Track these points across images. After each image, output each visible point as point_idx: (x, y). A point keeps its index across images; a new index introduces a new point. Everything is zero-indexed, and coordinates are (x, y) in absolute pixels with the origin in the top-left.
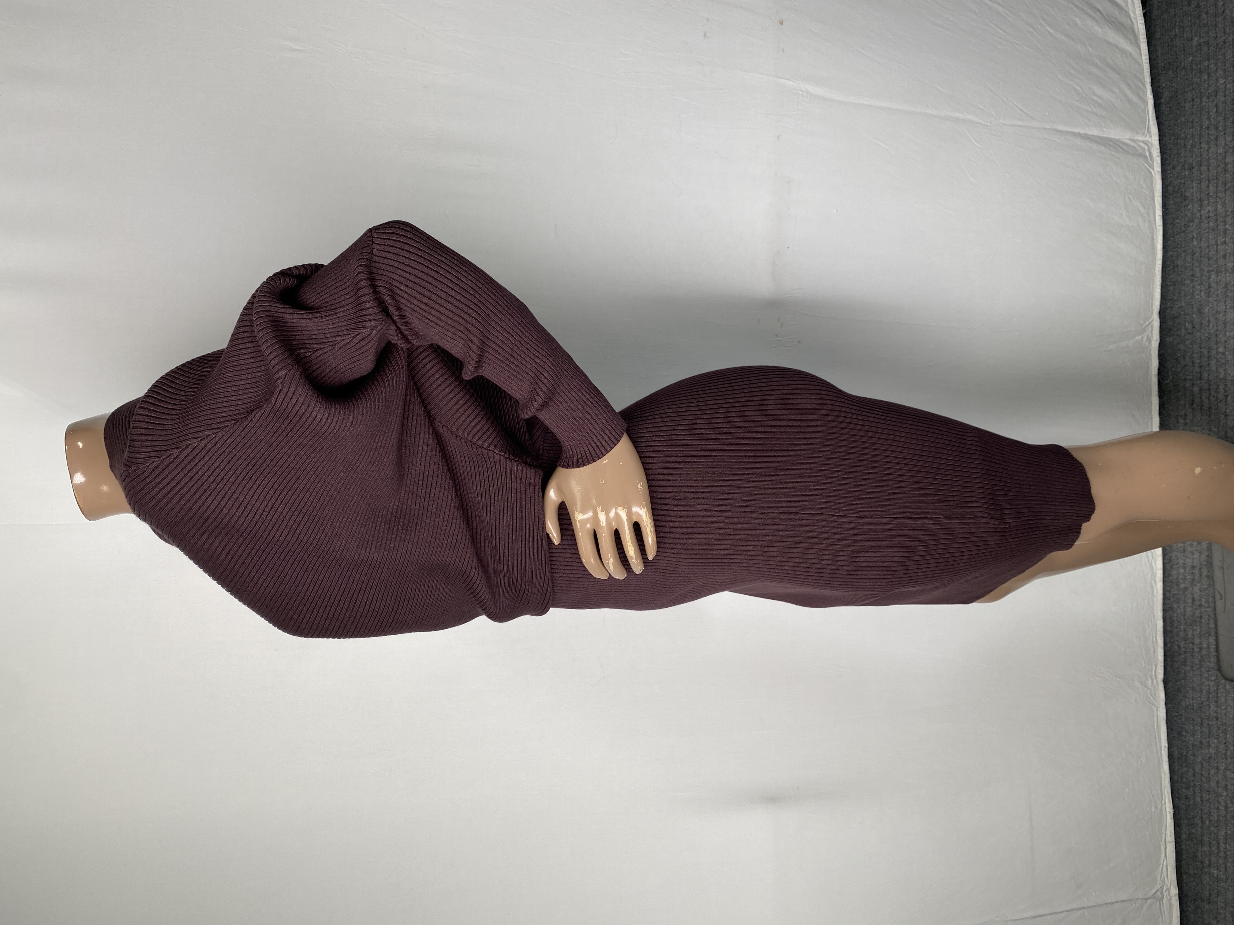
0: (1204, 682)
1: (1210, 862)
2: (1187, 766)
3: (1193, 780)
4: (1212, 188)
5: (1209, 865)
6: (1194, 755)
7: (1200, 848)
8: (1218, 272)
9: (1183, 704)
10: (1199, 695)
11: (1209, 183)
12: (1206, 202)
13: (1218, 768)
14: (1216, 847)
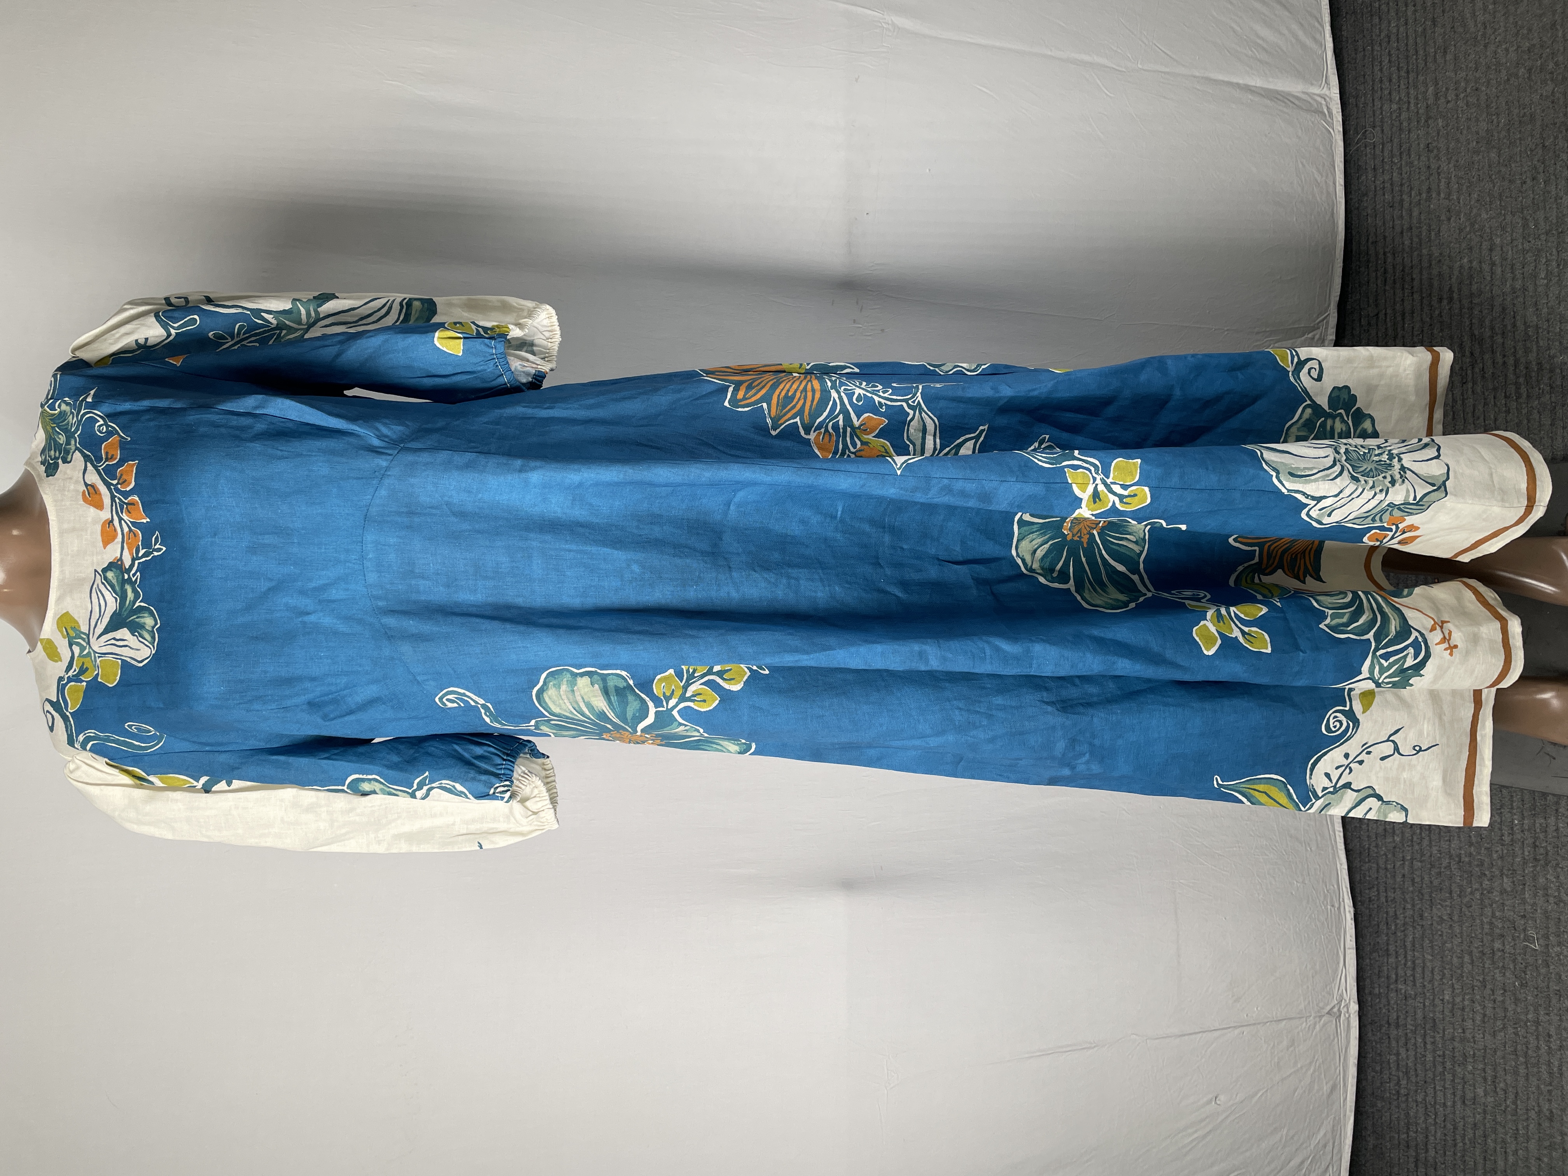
3: (1377, 878)
12: (1381, 170)
14: (1403, 956)
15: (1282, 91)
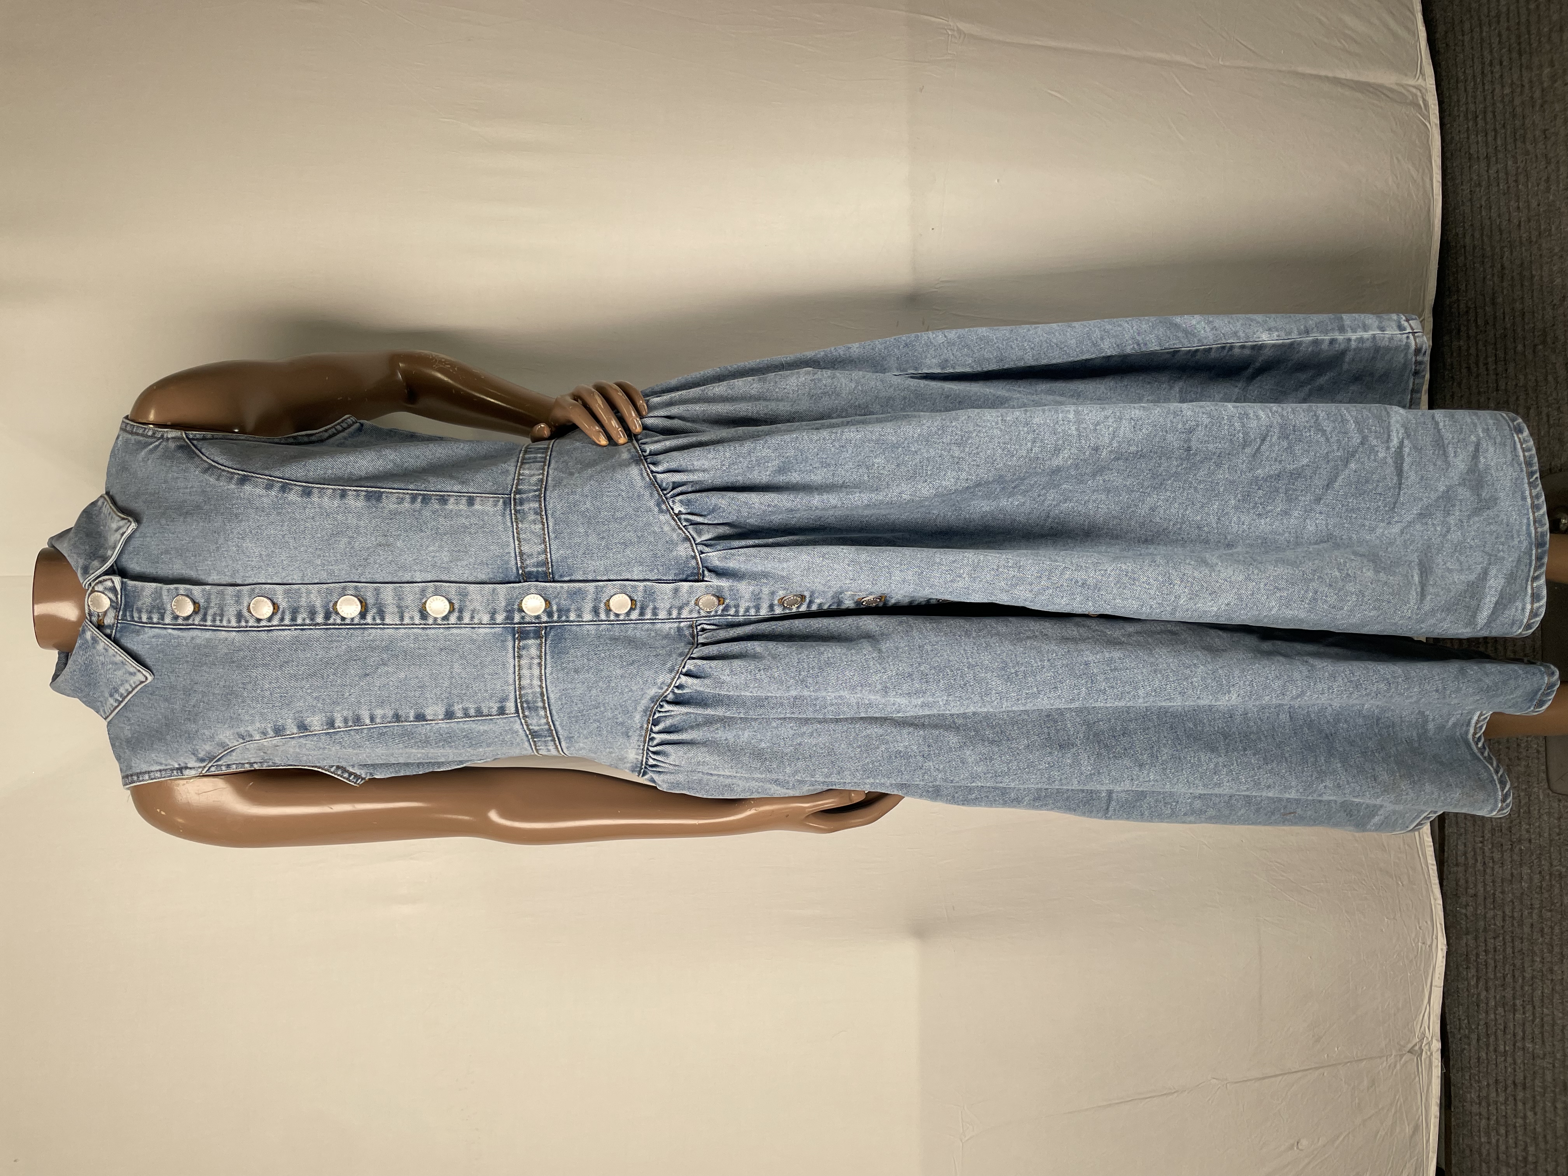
1: (1524, 1032)
8: (1512, 247)
11: (1496, 135)
12: (1494, 159)
14: (1530, 1012)
15: (1374, 84)
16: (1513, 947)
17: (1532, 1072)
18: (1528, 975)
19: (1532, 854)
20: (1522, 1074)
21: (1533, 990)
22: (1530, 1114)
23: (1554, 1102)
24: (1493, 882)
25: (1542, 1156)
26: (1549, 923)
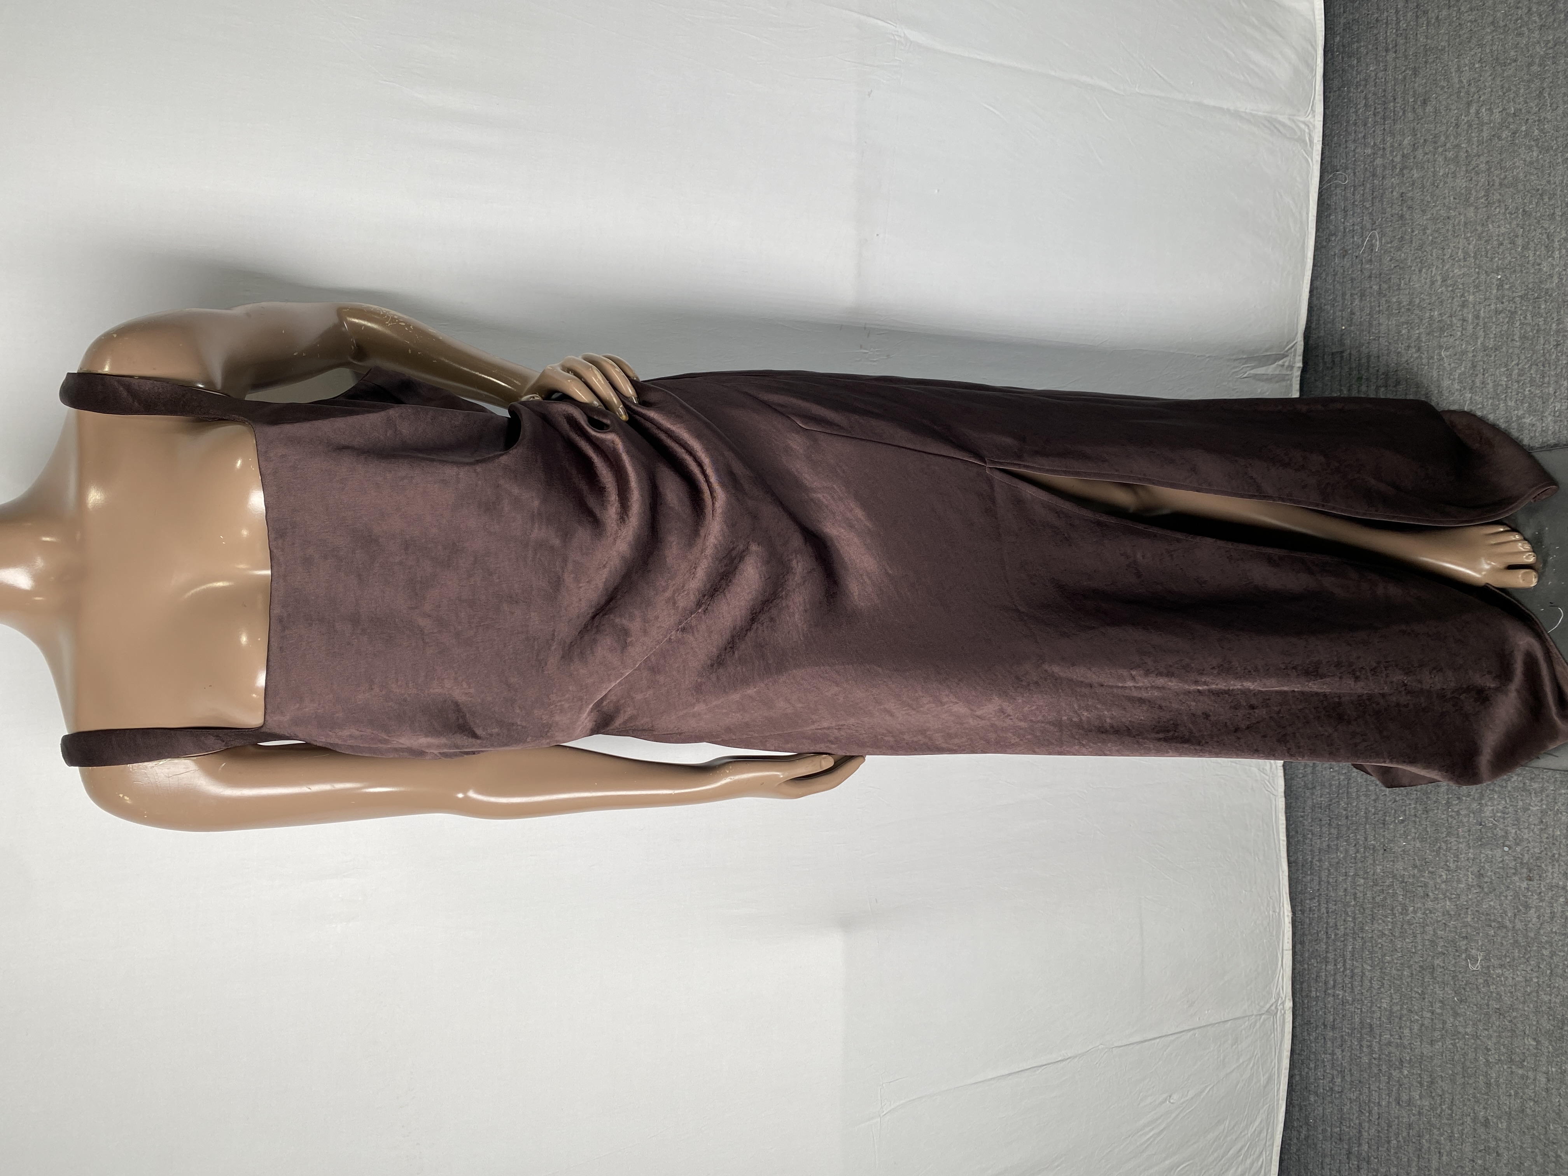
0: (1334, 777)
1: (1335, 981)
2: (1312, 874)
3: (1319, 890)
4: (1357, 197)
5: (1334, 986)
6: (1320, 860)
7: (1324, 967)
8: (1362, 296)
9: (1309, 802)
10: (1328, 791)
11: (1354, 190)
12: (1351, 213)
13: (1346, 874)
14: (1341, 964)
16: (1327, 908)
17: (1341, 1016)
18: (1341, 932)
19: (1349, 828)
20: (1331, 1017)
21: (1345, 945)
22: (1338, 1052)
23: (1360, 1040)
24: (1311, 851)
25: (1347, 1086)
26: (1361, 889)
